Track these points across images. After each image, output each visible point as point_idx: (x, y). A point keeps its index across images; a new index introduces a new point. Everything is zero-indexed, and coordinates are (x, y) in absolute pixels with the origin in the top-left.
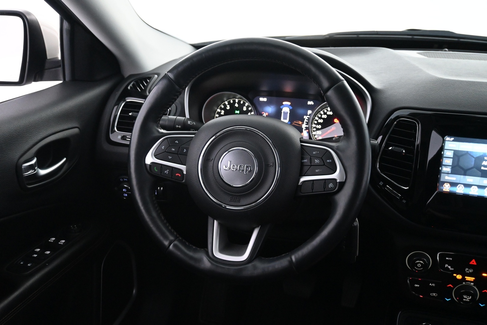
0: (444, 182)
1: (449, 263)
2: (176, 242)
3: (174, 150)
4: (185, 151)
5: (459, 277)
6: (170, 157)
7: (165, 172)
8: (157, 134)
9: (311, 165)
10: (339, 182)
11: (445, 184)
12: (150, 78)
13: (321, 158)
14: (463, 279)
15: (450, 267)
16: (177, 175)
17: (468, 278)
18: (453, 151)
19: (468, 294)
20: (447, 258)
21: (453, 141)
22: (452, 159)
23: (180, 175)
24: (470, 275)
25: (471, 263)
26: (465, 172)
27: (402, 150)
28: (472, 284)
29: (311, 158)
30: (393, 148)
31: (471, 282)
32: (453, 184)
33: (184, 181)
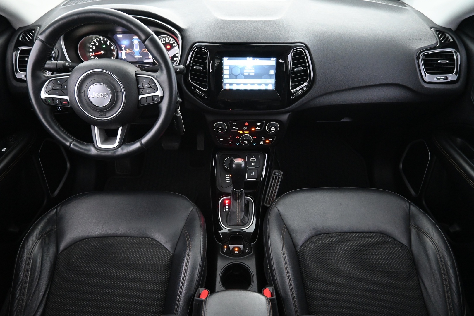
0: (226, 84)
1: (235, 126)
2: (74, 142)
3: (58, 87)
4: (65, 87)
5: (241, 132)
6: (57, 92)
7: (56, 102)
8: (44, 78)
9: (144, 88)
10: (160, 97)
11: (227, 85)
12: (34, 30)
13: (149, 83)
14: (243, 133)
15: (236, 128)
16: (64, 102)
17: (245, 132)
18: (228, 66)
19: (246, 140)
20: (234, 124)
21: (228, 60)
22: (228, 70)
23: (66, 103)
24: (246, 130)
25: (246, 124)
26: (236, 77)
27: (201, 68)
28: (248, 135)
29: (143, 84)
30: (196, 67)
31: (247, 134)
32: (231, 84)
33: (70, 106)
